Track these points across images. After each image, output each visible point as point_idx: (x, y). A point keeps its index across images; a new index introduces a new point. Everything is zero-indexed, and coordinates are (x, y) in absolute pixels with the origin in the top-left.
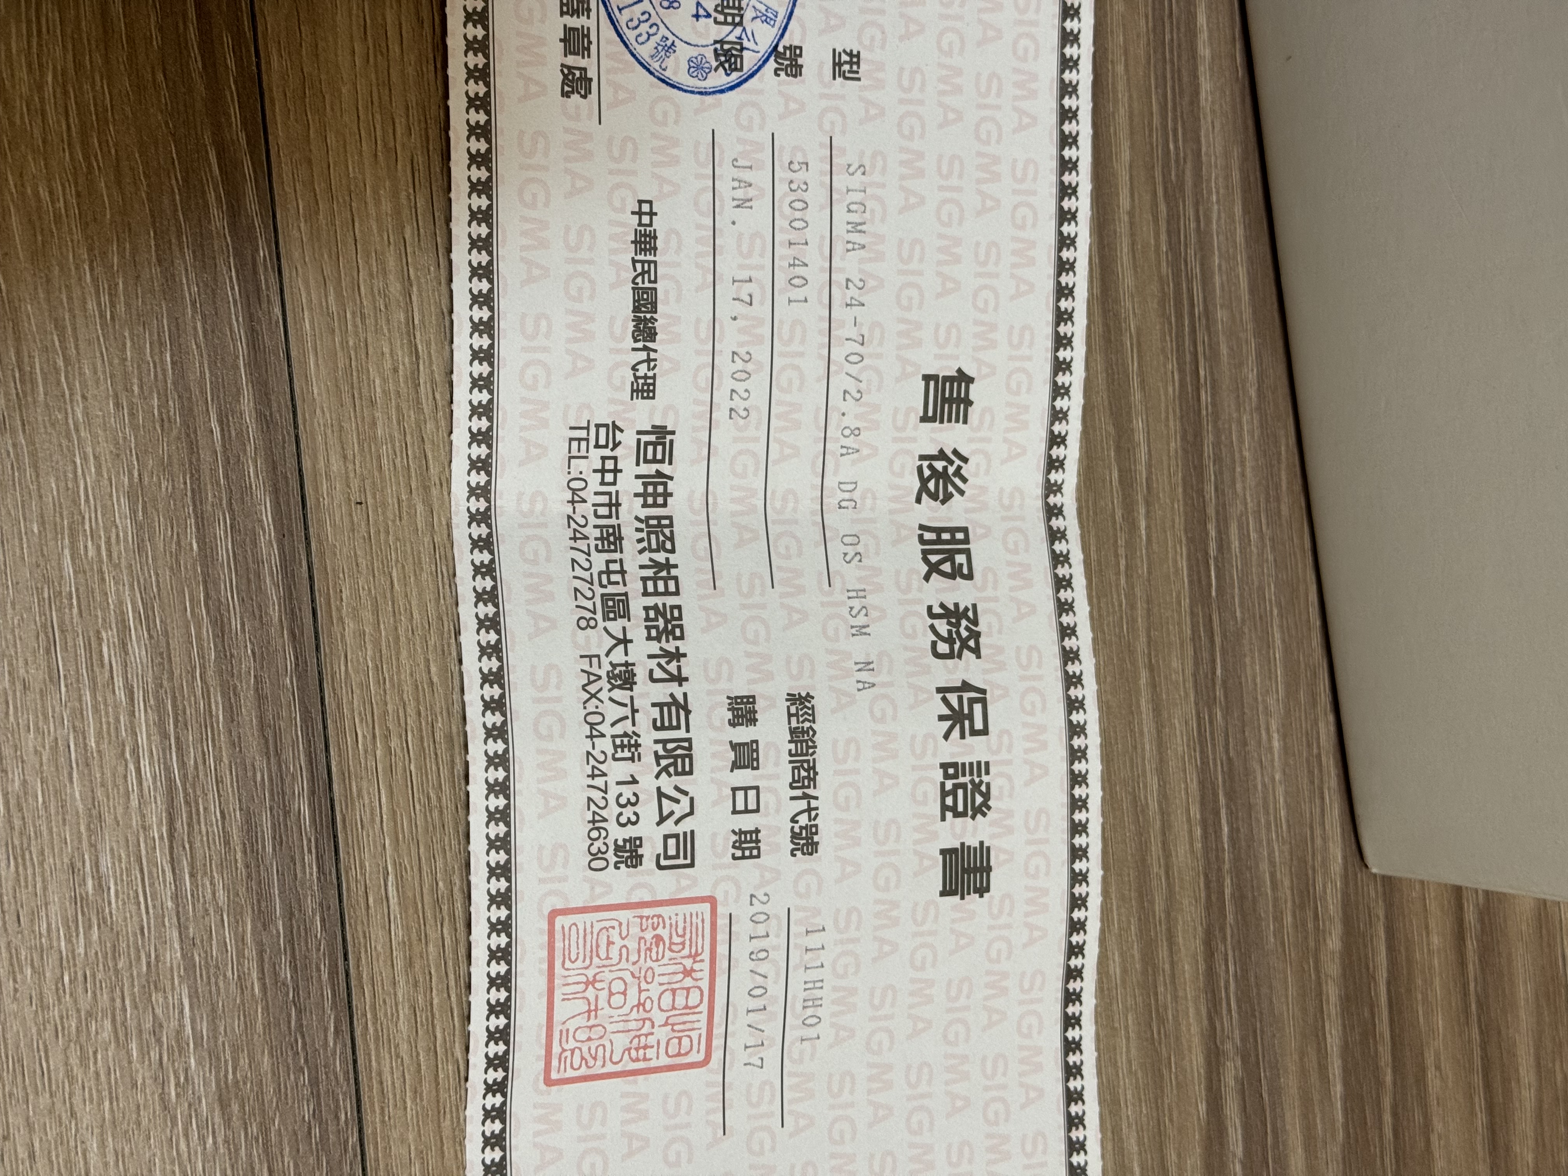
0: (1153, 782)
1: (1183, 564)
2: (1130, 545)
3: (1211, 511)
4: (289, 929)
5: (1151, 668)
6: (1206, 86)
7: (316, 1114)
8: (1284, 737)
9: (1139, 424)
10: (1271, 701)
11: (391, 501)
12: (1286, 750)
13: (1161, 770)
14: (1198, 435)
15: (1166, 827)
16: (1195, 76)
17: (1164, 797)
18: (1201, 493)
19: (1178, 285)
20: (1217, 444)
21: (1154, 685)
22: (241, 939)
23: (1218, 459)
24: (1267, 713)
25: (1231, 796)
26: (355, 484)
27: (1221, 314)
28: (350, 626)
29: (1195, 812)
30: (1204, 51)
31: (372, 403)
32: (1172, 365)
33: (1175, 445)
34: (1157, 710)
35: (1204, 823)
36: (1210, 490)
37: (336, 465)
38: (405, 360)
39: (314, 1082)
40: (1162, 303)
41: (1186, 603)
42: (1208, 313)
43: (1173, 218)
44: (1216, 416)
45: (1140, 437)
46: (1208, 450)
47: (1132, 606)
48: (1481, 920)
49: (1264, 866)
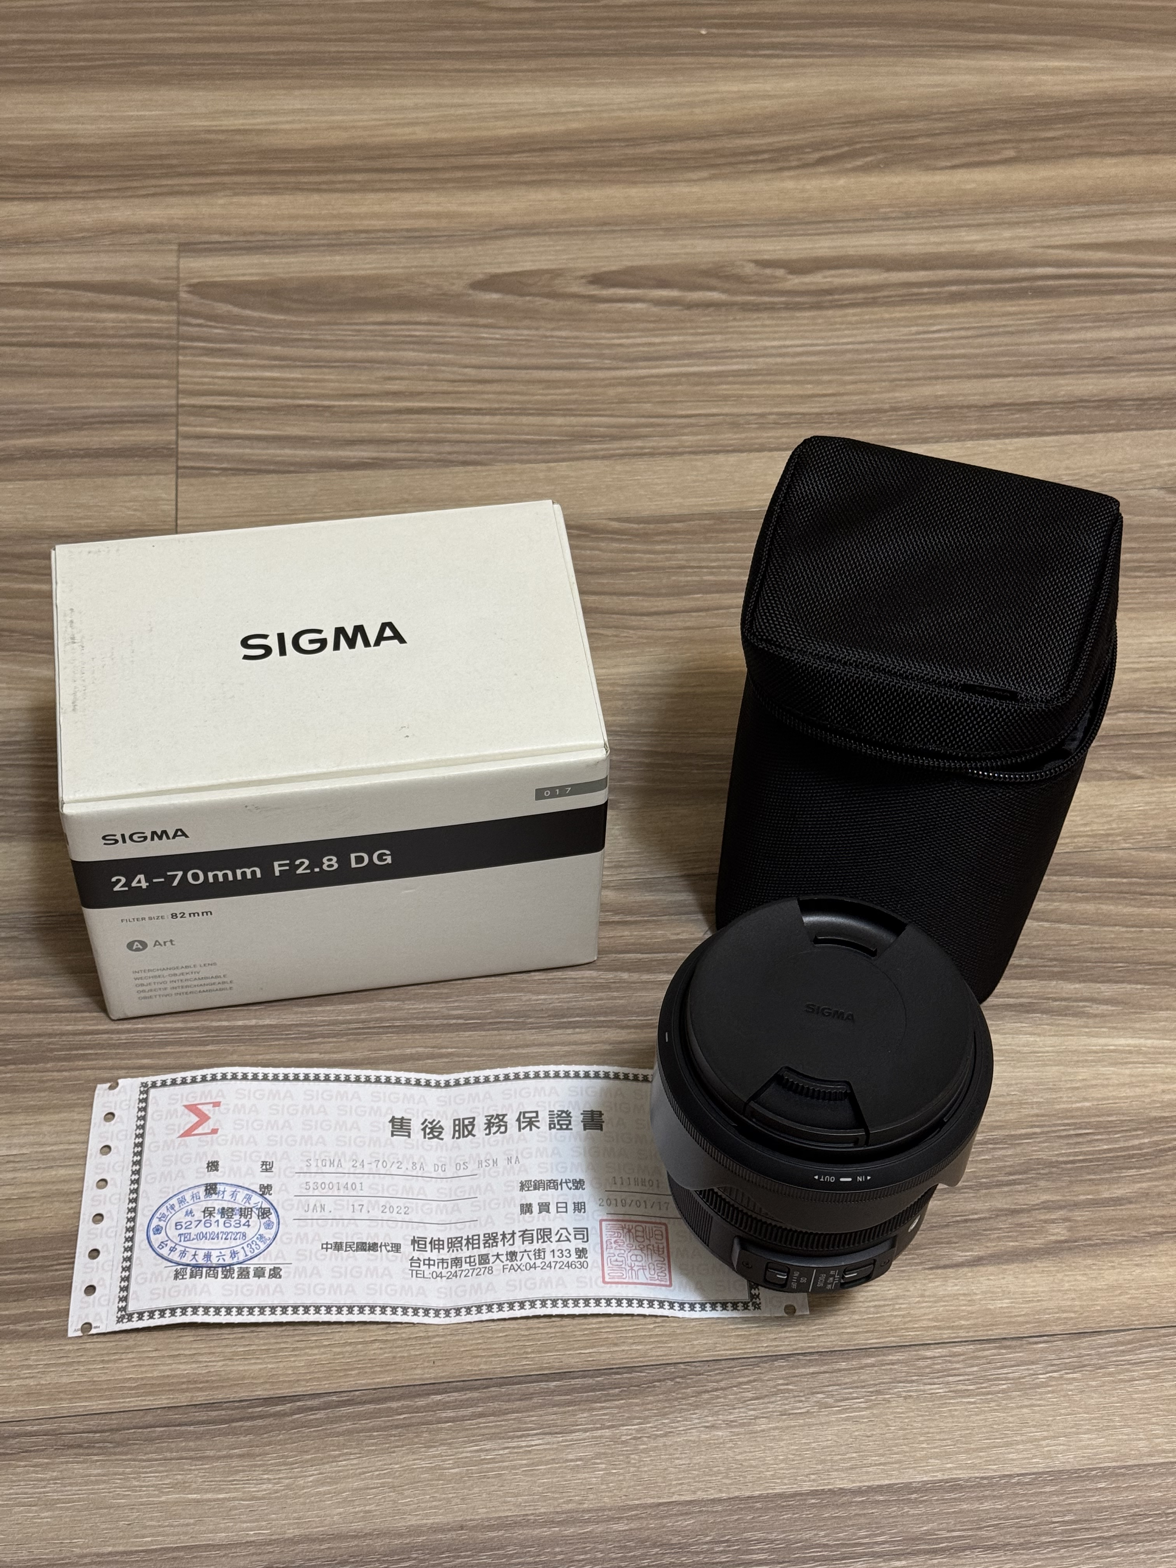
0: (556, 1048)
1: (467, 1034)
2: (458, 1055)
3: (445, 1022)
4: (600, 1390)
5: (510, 1048)
6: (267, 1022)
7: (672, 1379)
8: (539, 993)
9: (408, 1051)
10: (524, 998)
11: (433, 1350)
12: (545, 993)
13: (552, 1045)
14: (413, 1027)
15: (575, 1043)
16: (263, 1026)
17: (563, 1044)
18: (437, 1026)
19: (351, 1034)
20: (417, 1019)
21: (516, 1047)
22: (603, 1408)
23: (423, 1019)
24: (529, 1000)
25: (563, 1016)
26: (426, 1364)
27: (363, 1016)
28: (482, 1367)
29: (570, 1031)
30: (253, 1022)
31: (394, 1357)
32: (384, 1037)
33: (417, 1036)
34: (528, 1046)
35: (574, 1028)
36: (437, 1022)
37: (419, 1371)
38: (376, 1345)
39: (659, 1381)
40: (358, 1041)
41: (483, 1033)
42: (363, 1022)
43: (323, 1036)
44: (406, 1019)
45: (414, 1051)
46: (419, 1023)
47: (484, 1055)
48: (618, 914)
49: (593, 1003)
